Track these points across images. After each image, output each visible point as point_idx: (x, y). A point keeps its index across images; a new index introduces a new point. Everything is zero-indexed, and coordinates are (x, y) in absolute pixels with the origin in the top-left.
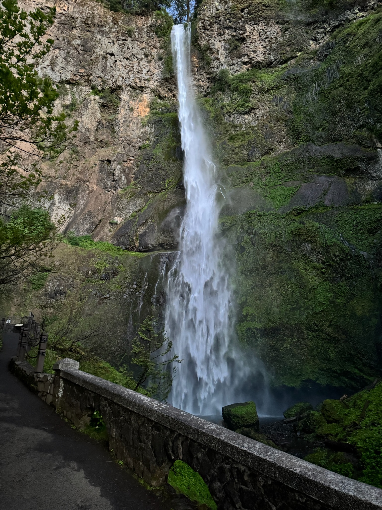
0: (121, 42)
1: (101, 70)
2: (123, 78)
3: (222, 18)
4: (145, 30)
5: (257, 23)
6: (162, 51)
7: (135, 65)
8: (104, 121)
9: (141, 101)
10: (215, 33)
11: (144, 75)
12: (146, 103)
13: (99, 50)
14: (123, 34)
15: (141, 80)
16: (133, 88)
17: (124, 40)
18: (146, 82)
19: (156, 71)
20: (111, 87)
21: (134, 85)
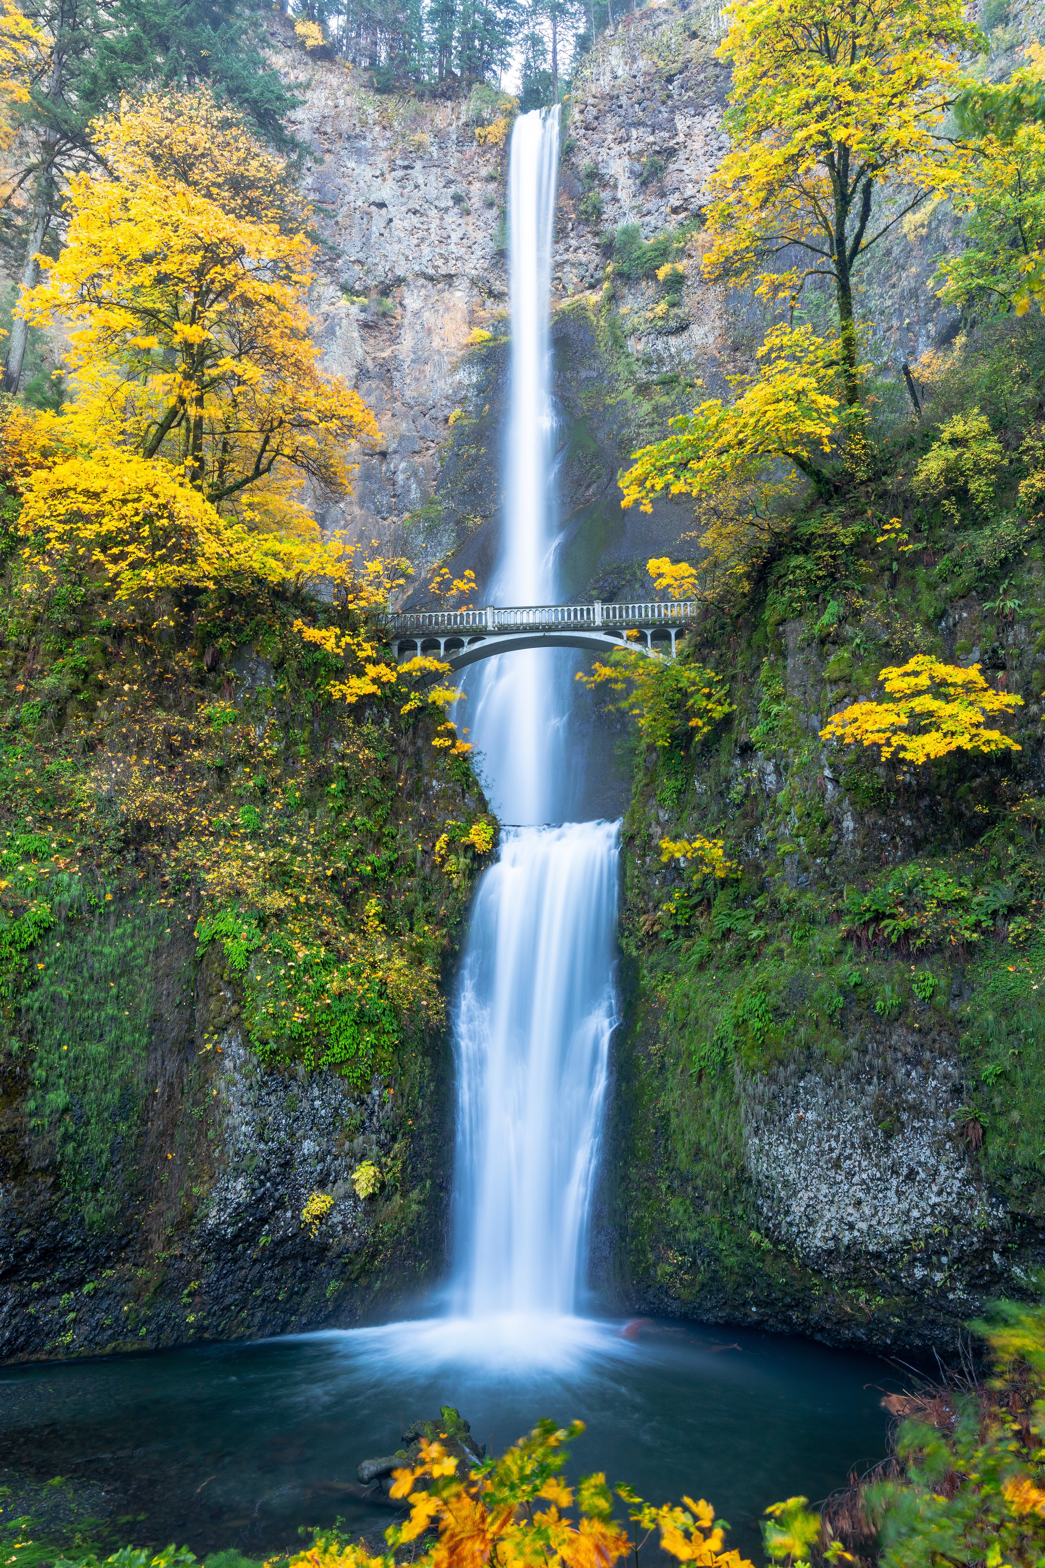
0: (400, 173)
1: (359, 244)
2: (407, 259)
3: (624, 100)
4: (454, 137)
5: (700, 111)
6: (493, 186)
7: (433, 226)
8: (370, 364)
9: (448, 309)
10: (610, 137)
11: (452, 247)
12: (459, 316)
13: (352, 198)
14: (406, 154)
15: (447, 261)
16: (431, 279)
17: (406, 168)
18: (459, 264)
19: (480, 236)
20: (382, 282)
21: (431, 271)
